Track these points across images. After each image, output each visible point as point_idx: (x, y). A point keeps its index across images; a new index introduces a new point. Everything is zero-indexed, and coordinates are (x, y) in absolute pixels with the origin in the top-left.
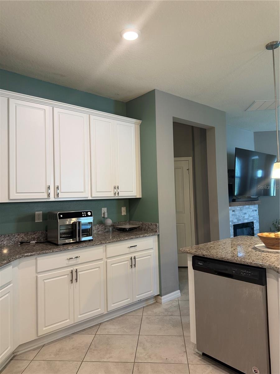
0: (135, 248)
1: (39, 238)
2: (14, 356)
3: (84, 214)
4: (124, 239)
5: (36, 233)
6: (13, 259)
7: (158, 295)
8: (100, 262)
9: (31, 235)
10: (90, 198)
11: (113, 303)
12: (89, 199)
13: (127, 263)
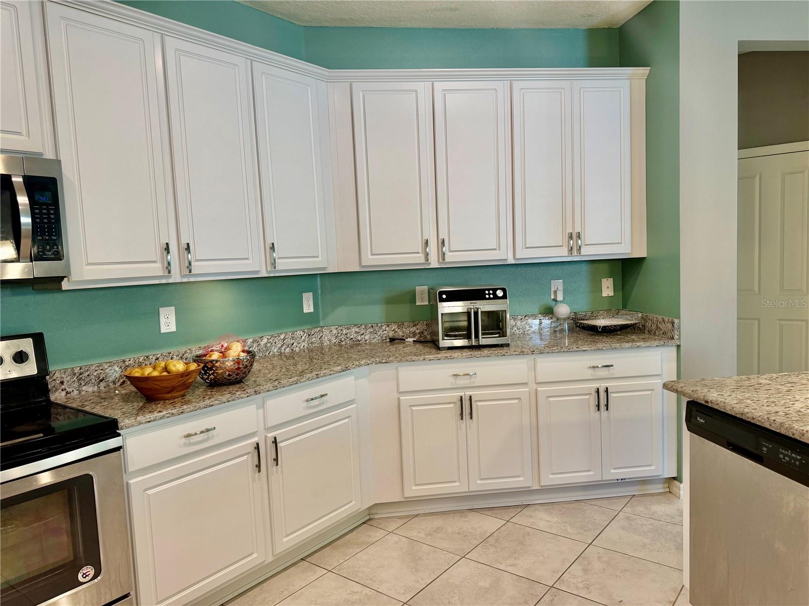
0: (609, 371)
1: (423, 333)
2: (370, 520)
3: (489, 294)
4: (577, 350)
5: (417, 325)
6: (354, 366)
7: (673, 478)
8: (522, 388)
9: (409, 326)
10: (511, 261)
11: (554, 472)
12: (509, 262)
13: (588, 399)
